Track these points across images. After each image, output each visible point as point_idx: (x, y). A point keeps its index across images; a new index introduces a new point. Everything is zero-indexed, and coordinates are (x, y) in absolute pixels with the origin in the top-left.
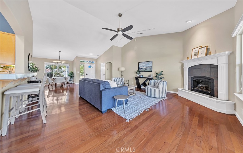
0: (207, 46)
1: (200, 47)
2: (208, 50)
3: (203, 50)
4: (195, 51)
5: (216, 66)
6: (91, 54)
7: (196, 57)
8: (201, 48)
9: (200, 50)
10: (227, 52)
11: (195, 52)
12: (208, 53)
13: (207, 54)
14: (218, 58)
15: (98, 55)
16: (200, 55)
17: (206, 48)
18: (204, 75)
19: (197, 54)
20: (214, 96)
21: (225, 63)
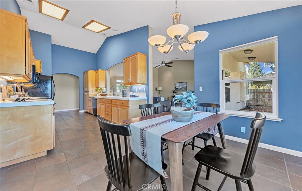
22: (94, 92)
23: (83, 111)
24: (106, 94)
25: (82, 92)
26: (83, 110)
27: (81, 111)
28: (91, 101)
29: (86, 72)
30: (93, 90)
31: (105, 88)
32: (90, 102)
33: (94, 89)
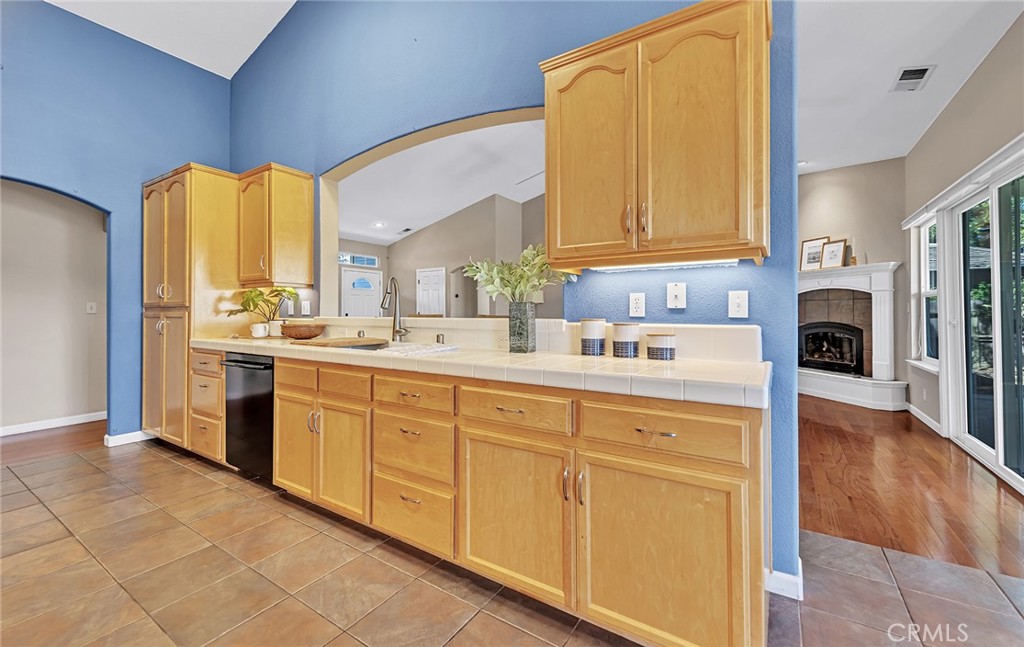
0: (845, 241)
1: (826, 240)
2: (847, 249)
3: (833, 249)
4: (809, 248)
5: (868, 297)
6: (379, 225)
7: (816, 266)
8: (829, 243)
9: (826, 246)
10: (892, 263)
11: (811, 251)
12: (847, 260)
13: (845, 263)
14: (873, 276)
15: (408, 230)
16: (827, 263)
17: (843, 244)
18: (836, 319)
19: (815, 258)
20: (863, 375)
21: (887, 288)
22: (231, 313)
23: (138, 436)
24: (322, 329)
25: (128, 311)
26: (141, 429)
27: (123, 441)
28: (213, 375)
29: (166, 183)
30: (220, 299)
31: (311, 286)
32: (203, 380)
33: (229, 293)
